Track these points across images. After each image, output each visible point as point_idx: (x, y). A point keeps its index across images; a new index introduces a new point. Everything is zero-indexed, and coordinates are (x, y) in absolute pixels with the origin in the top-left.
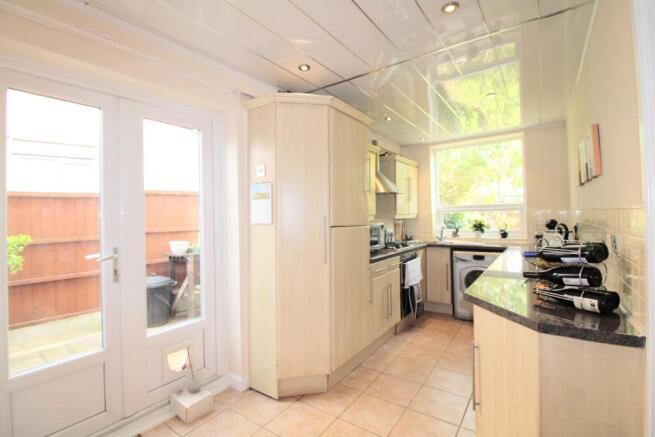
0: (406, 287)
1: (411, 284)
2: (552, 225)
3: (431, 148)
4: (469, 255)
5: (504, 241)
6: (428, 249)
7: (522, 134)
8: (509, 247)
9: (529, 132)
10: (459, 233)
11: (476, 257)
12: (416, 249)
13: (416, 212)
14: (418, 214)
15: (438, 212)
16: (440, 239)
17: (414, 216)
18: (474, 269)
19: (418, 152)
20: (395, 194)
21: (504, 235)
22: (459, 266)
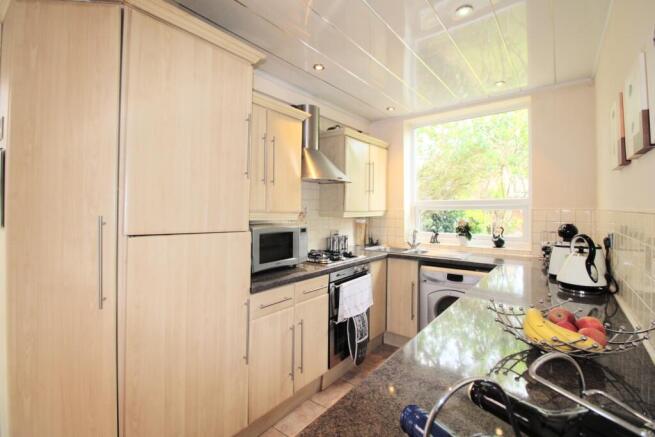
0: (340, 320)
1: (348, 316)
2: (568, 233)
3: (406, 122)
4: (441, 273)
5: (499, 252)
6: (390, 260)
7: (528, 99)
8: (506, 261)
9: (539, 97)
10: (439, 238)
11: (451, 277)
12: (367, 262)
13: (384, 209)
14: (386, 211)
15: (414, 210)
16: (413, 246)
17: (380, 214)
18: (448, 294)
19: (384, 128)
20: (343, 182)
21: (499, 243)
22: (427, 288)
